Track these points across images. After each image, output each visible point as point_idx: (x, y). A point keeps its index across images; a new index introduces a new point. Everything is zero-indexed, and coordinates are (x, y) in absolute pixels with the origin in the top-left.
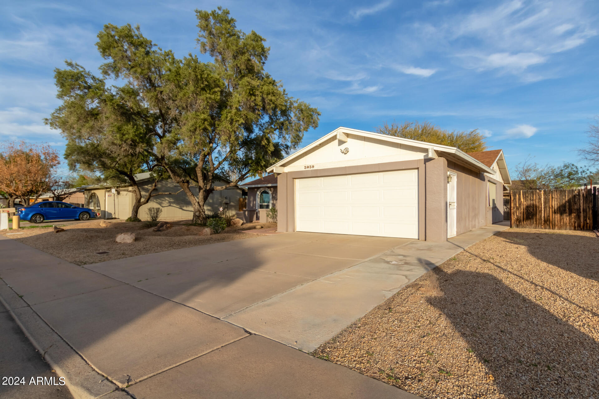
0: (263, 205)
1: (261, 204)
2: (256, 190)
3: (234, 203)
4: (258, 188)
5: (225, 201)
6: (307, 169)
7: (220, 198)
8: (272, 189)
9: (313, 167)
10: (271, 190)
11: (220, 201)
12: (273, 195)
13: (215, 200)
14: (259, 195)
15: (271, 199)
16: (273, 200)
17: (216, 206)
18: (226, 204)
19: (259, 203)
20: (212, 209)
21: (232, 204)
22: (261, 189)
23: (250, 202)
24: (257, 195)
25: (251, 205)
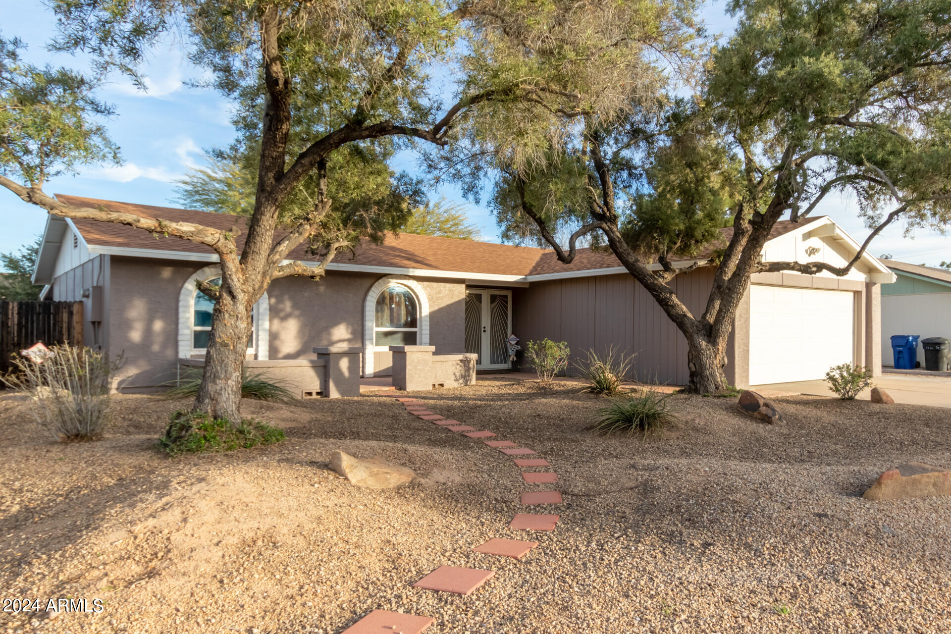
1: (199, 328)
23: (127, 325)
24: (183, 291)
25: (136, 335)
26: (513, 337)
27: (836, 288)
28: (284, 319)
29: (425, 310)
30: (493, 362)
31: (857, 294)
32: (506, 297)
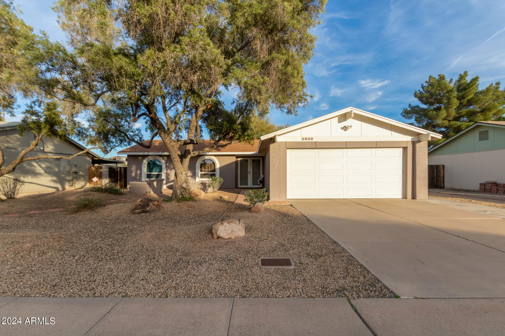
0: (151, 174)
1: (148, 173)
2: (140, 158)
3: (82, 172)
4: (144, 157)
5: (74, 170)
6: (305, 141)
7: (68, 166)
8: (165, 158)
9: (312, 139)
10: (163, 159)
11: (67, 169)
12: (166, 165)
13: (61, 168)
14: (145, 164)
15: (165, 168)
16: (167, 170)
17: (63, 176)
18: (76, 173)
19: (146, 172)
20: (57, 180)
21: (81, 173)
22: (150, 157)
23: (131, 172)
24: (143, 163)
25: (133, 175)
26: (262, 175)
27: (376, 147)
28: (171, 170)
29: (218, 166)
30: (253, 184)
31: (405, 149)
32: (260, 160)
